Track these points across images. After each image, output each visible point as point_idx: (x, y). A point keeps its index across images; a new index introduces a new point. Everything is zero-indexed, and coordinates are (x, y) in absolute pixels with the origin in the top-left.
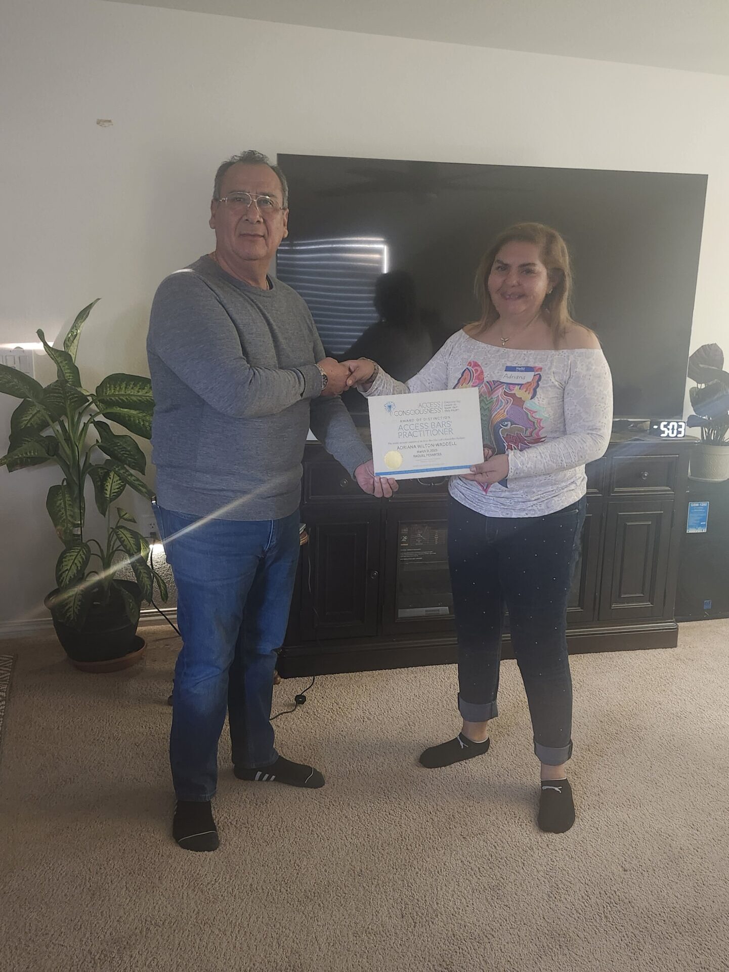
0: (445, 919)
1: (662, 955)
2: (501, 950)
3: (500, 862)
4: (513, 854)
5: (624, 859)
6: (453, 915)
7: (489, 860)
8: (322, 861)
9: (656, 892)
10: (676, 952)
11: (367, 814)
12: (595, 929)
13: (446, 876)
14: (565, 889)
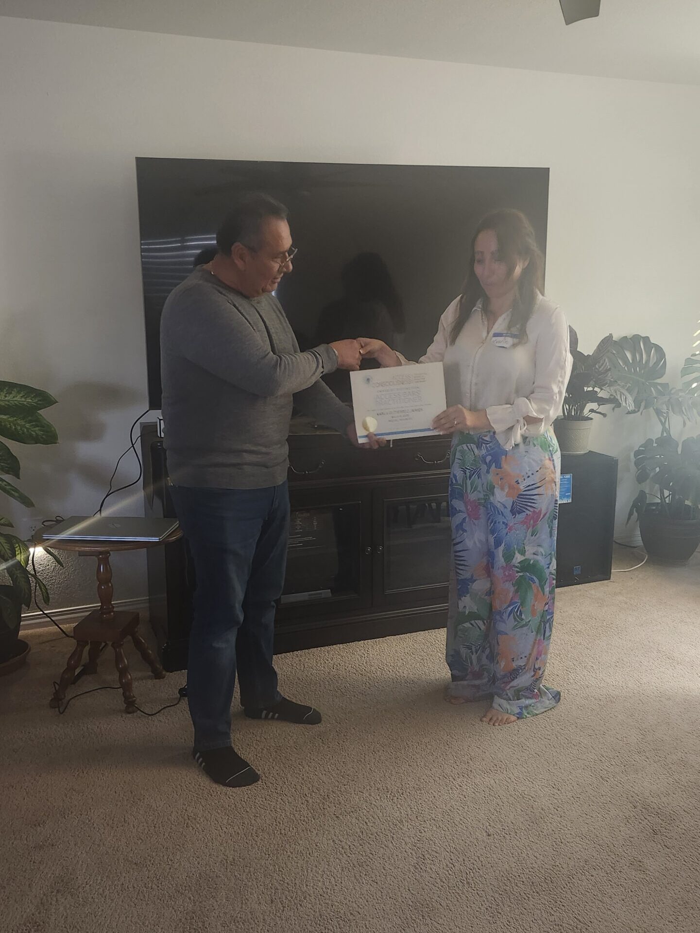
0: (313, 900)
1: (519, 916)
2: (366, 926)
3: (370, 838)
4: (383, 829)
5: (488, 824)
6: (321, 895)
7: (360, 837)
8: (195, 854)
9: (517, 853)
10: (532, 912)
11: (244, 801)
12: (458, 896)
13: (317, 857)
14: (431, 858)
